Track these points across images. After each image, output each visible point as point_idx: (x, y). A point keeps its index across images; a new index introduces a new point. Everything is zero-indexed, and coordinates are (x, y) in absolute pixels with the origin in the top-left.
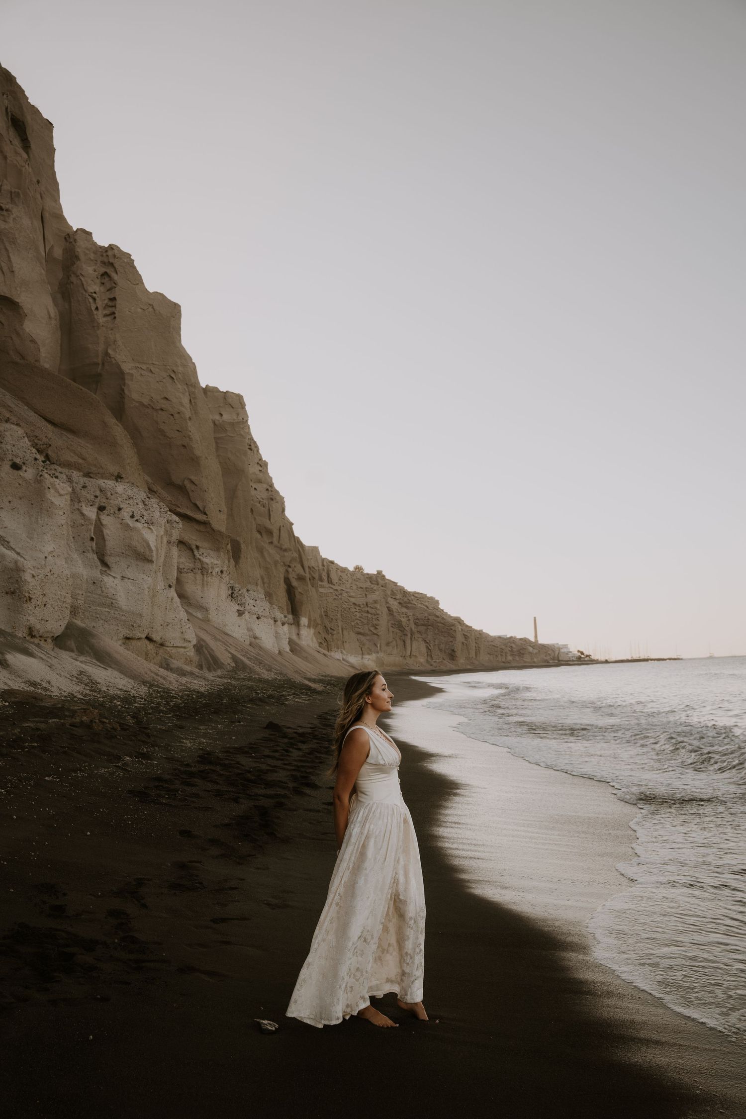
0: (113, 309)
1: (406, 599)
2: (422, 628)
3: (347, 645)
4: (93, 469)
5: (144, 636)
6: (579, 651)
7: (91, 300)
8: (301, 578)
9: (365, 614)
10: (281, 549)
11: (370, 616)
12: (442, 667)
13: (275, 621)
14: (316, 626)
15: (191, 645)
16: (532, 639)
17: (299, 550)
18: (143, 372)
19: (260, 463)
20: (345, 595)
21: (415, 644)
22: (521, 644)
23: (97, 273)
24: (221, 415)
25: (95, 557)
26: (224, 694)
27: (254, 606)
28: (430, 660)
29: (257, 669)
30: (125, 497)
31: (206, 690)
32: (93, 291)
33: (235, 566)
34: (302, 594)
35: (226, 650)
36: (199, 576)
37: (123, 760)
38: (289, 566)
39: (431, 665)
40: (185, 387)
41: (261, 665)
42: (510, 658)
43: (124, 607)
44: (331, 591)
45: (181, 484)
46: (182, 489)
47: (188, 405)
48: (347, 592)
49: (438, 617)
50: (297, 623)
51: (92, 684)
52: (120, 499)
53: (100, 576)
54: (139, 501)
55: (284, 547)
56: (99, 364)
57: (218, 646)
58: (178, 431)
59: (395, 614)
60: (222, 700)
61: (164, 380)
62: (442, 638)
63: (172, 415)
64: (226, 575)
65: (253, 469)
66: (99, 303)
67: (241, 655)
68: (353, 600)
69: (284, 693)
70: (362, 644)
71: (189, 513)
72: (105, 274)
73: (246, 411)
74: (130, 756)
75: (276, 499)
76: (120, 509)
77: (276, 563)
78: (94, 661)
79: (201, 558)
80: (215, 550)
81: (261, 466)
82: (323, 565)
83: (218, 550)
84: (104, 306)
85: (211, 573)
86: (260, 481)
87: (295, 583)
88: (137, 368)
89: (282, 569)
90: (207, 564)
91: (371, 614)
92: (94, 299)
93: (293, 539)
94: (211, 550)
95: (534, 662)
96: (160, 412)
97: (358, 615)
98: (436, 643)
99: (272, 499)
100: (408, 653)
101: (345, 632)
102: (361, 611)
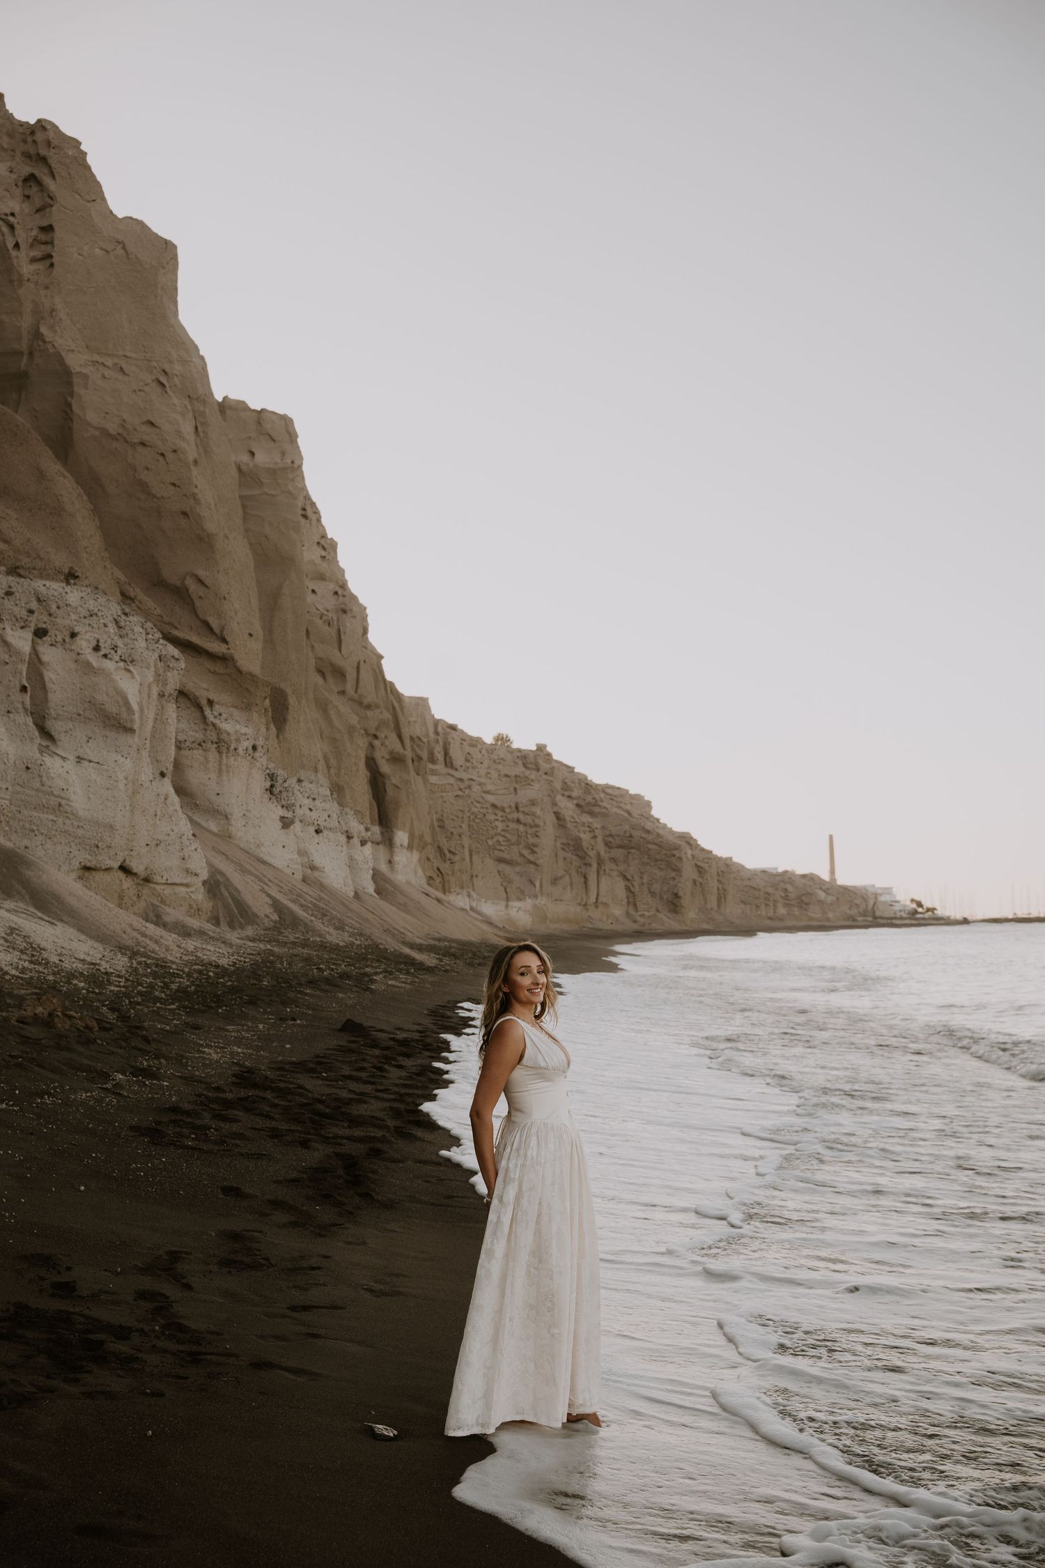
0: (48, 248)
1: (589, 799)
2: (619, 853)
3: (478, 883)
4: (25, 561)
5: (116, 865)
6: (912, 901)
7: (5, 229)
8: (396, 759)
9: (513, 826)
10: (361, 704)
11: (521, 828)
12: (654, 925)
13: (349, 838)
14: (423, 846)
15: (198, 882)
16: (826, 876)
17: (394, 707)
18: (107, 373)
19: (322, 542)
20: (476, 788)
21: (603, 880)
22: (804, 884)
23: (15, 176)
24: (252, 454)
25: (29, 721)
26: (263, 972)
27: (311, 810)
28: (632, 912)
29: (318, 924)
30: (84, 613)
31: (231, 963)
32: (8, 211)
33: (278, 737)
34: (397, 787)
35: (263, 890)
36: (213, 756)
37: (113, 1080)
38: (375, 737)
39: (635, 922)
40: (187, 402)
41: (326, 918)
42: (782, 911)
43: (81, 813)
44: (452, 780)
45: (178, 584)
46: (180, 594)
47: (191, 437)
48: (480, 784)
49: (648, 832)
50: (388, 841)
51: (33, 951)
52: (73, 617)
53: (38, 755)
54: (109, 620)
55: (365, 701)
56: (22, 354)
57: (247, 883)
58: (174, 485)
59: (569, 825)
60: (261, 981)
61: (146, 389)
62: (657, 871)
63: (162, 455)
64: (262, 755)
65: (310, 555)
66: (22, 236)
67: (290, 900)
68: (491, 798)
69: (368, 970)
70: (507, 882)
71: (195, 639)
72: (31, 179)
73: (298, 447)
74: (123, 1073)
75: (351, 610)
76: (73, 635)
77: (351, 730)
78: (32, 909)
79: (216, 721)
80: (242, 708)
81: (324, 549)
82: (437, 733)
83: (248, 708)
84: (30, 240)
85: (235, 749)
86: (322, 577)
87: (385, 768)
88: (95, 363)
89: (362, 742)
90: (228, 734)
91: (525, 825)
92: (12, 227)
93: (382, 686)
94: (236, 707)
95: (828, 920)
96: (140, 449)
97: (500, 826)
98: (645, 881)
99: (344, 611)
100: (593, 898)
101: (475, 857)
102: (506, 820)
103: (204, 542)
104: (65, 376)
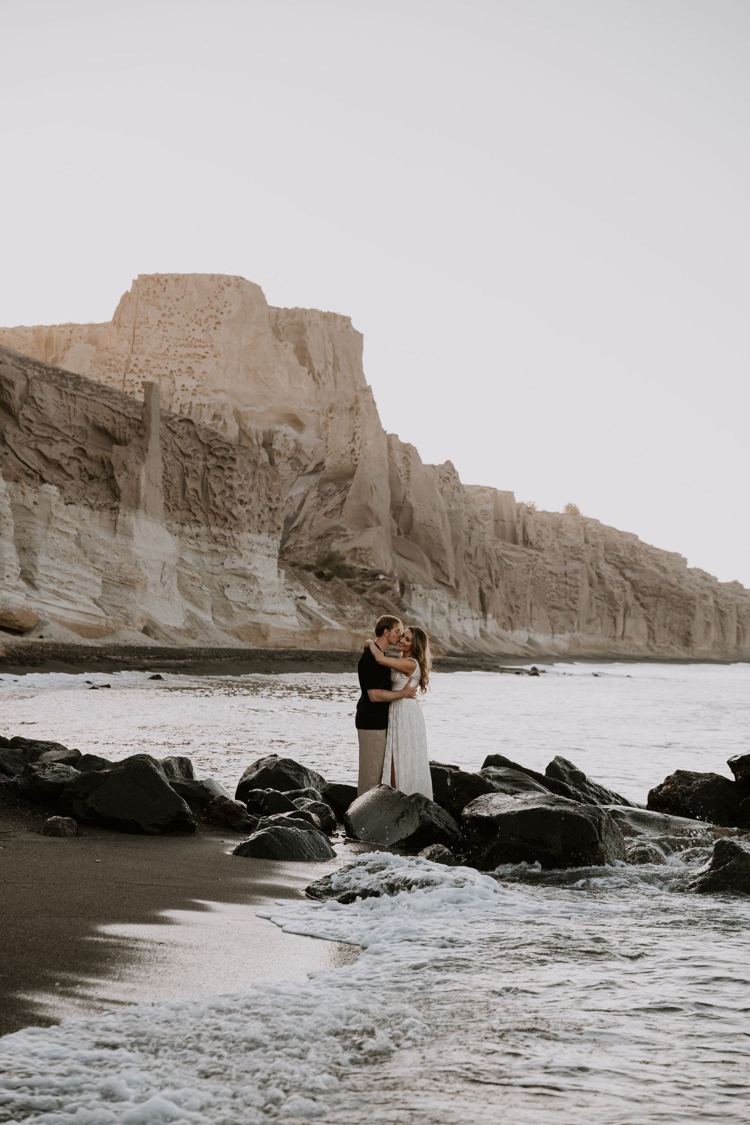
0: (408, 476)
1: (632, 559)
3: (535, 623)
7: (398, 471)
8: (489, 588)
9: (562, 586)
11: (568, 588)
13: (473, 619)
14: (497, 618)
18: (421, 507)
20: (540, 561)
21: (630, 623)
23: (401, 458)
27: (464, 612)
28: (651, 643)
32: (400, 467)
34: (489, 598)
35: (460, 639)
38: (482, 579)
39: (652, 650)
40: (440, 513)
41: (471, 645)
44: (525, 555)
45: (439, 562)
46: (437, 564)
47: (441, 523)
48: (543, 558)
49: (672, 586)
50: (485, 618)
52: (437, 596)
54: (442, 595)
55: (479, 566)
56: (401, 501)
57: (456, 637)
58: (437, 537)
59: (607, 583)
62: (678, 616)
63: (435, 529)
66: (403, 473)
67: (464, 640)
68: (549, 568)
70: (553, 622)
71: (444, 581)
72: (405, 458)
77: (474, 582)
82: (519, 516)
84: (405, 474)
87: (485, 591)
88: (418, 502)
91: (570, 585)
92: (401, 471)
93: (485, 554)
96: (429, 527)
97: (554, 585)
98: (668, 621)
99: (472, 528)
100: (620, 633)
101: (534, 608)
102: (558, 582)
103: (443, 551)
104: (411, 508)
